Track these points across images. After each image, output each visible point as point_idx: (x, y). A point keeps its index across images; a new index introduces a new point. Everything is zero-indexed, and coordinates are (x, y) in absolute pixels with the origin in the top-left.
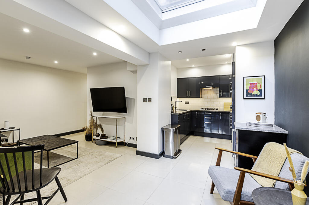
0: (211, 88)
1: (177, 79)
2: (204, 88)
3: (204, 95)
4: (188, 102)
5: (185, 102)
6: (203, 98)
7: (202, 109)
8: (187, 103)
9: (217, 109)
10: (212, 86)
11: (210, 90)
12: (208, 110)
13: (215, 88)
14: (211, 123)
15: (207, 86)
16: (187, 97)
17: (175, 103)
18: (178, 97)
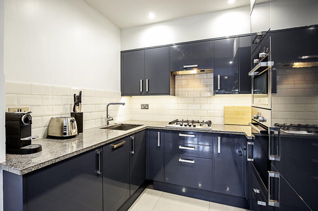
0: (195, 71)
1: (121, 52)
2: (180, 73)
3: (180, 89)
4: (148, 105)
5: (142, 105)
6: (178, 96)
7: (176, 121)
8: (145, 108)
9: (209, 123)
10: (196, 66)
11: (193, 76)
12: (188, 126)
13: (203, 72)
14: (193, 162)
15: (184, 67)
16: (141, 94)
17: (107, 108)
18: (122, 95)
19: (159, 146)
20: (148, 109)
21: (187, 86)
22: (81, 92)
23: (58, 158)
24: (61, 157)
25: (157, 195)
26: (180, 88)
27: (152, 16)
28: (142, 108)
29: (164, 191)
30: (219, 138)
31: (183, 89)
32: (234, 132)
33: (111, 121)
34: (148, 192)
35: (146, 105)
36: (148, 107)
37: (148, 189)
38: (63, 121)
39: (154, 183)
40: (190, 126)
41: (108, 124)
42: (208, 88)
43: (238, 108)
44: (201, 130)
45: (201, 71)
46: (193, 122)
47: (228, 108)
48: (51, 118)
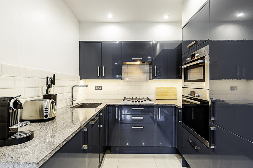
0: (138, 63)
1: (80, 42)
2: (128, 63)
5: (96, 87)
8: (98, 89)
10: (141, 59)
11: (136, 66)
12: (137, 102)
13: (144, 64)
14: (143, 127)
15: (133, 59)
16: (98, 78)
17: (72, 89)
18: (81, 79)
19: (117, 118)
20: (101, 90)
21: (132, 73)
22: (55, 75)
23: (64, 141)
24: (66, 139)
25: (114, 157)
26: (126, 74)
27: (110, 16)
28: (96, 90)
29: (119, 153)
30: (159, 109)
31: (128, 75)
32: (168, 104)
33: (75, 101)
34: (107, 156)
35: (100, 87)
36: (101, 88)
37: (107, 154)
38: (43, 104)
39: (112, 148)
40: (139, 102)
41: (73, 104)
42: (146, 75)
43: (164, 88)
44: (147, 104)
45: (143, 63)
46: (140, 99)
47: (158, 88)
48: (25, 101)
